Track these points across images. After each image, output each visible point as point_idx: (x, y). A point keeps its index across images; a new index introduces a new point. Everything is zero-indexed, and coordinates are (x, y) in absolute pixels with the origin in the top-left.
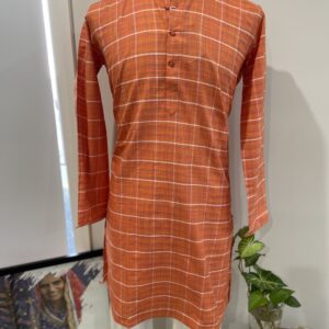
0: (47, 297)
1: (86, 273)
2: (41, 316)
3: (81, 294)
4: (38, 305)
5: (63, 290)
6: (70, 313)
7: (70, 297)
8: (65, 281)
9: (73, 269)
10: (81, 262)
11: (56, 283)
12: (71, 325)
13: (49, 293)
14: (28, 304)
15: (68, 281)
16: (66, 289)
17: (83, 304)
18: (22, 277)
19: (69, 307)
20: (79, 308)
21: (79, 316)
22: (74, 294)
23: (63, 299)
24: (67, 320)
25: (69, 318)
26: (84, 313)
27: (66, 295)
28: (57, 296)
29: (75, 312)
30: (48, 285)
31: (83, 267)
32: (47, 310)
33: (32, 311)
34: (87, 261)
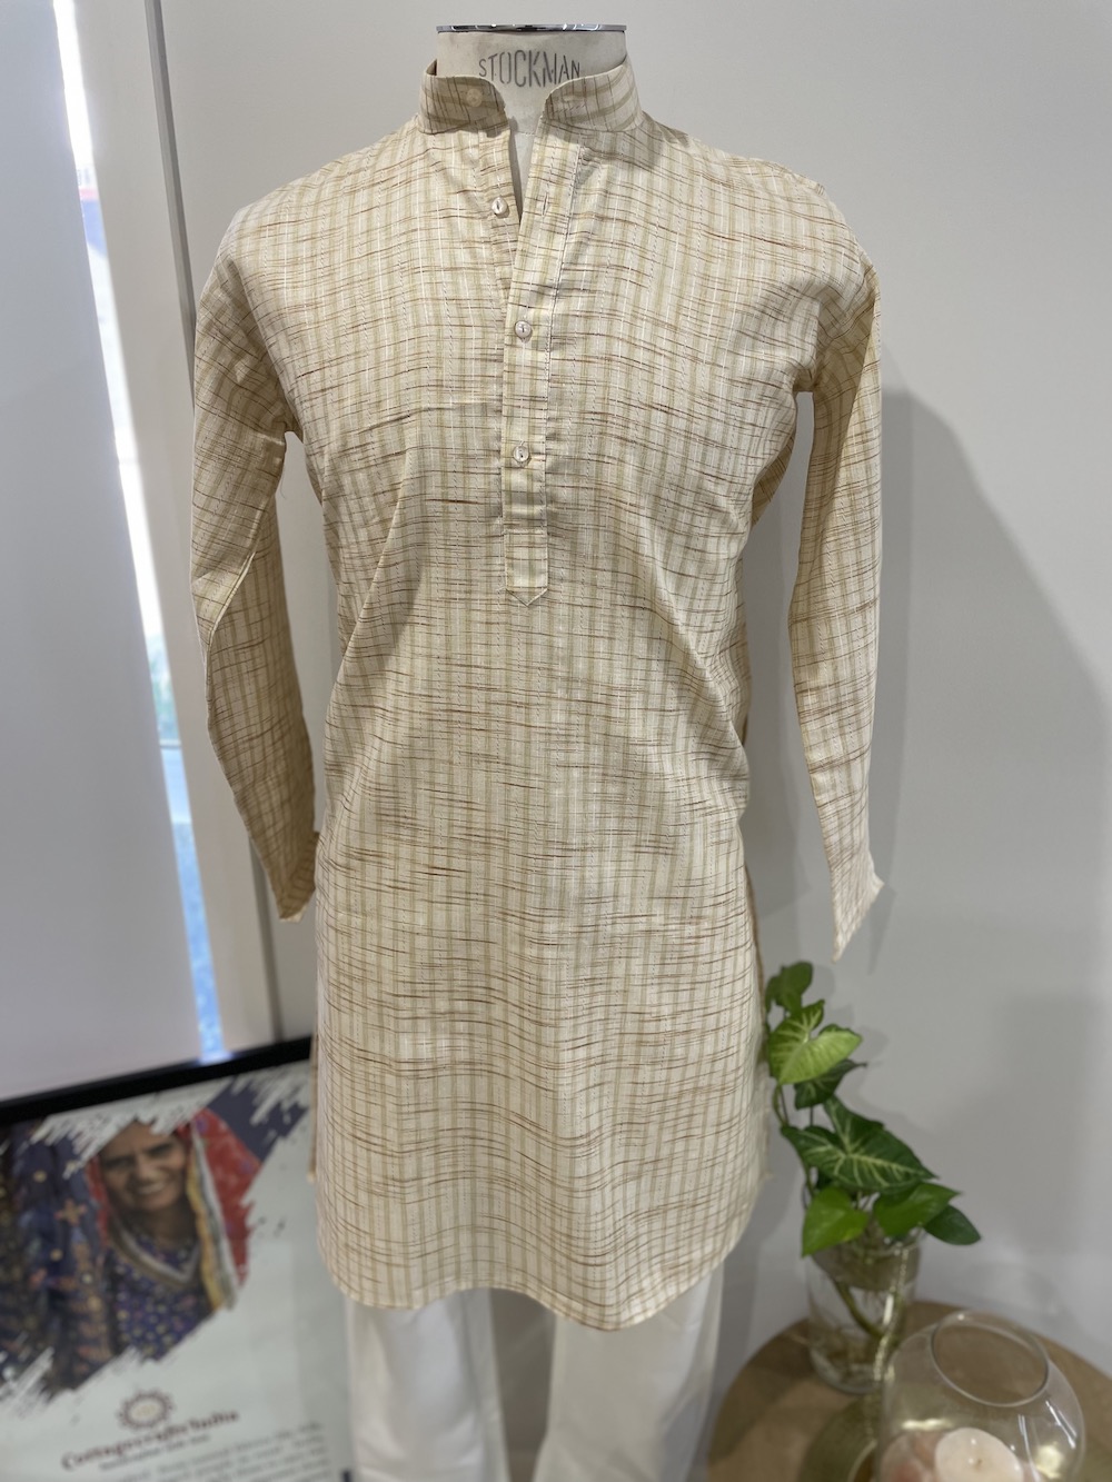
0: (128, 1199)
1: (259, 1116)
2: (110, 1261)
3: (244, 1185)
4: (99, 1226)
5: (181, 1176)
6: (209, 1250)
7: (207, 1197)
8: (188, 1146)
9: (214, 1105)
10: (242, 1082)
11: (158, 1151)
12: (212, 1287)
13: (136, 1184)
14: (66, 1224)
15: (199, 1143)
16: (194, 1172)
17: (251, 1220)
18: (39, 1134)
19: (204, 1229)
20: (239, 1233)
21: (240, 1257)
22: (221, 1187)
23: (183, 1202)
24: (198, 1273)
25: (207, 1267)
26: (258, 1248)
27: (193, 1193)
28: (162, 1195)
29: (225, 1245)
30: (130, 1161)
31: (249, 1099)
32: (131, 1243)
33: (80, 1246)
34: (260, 1077)
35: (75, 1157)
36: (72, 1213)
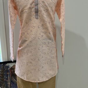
35: (9, 68)
36: (8, 73)
